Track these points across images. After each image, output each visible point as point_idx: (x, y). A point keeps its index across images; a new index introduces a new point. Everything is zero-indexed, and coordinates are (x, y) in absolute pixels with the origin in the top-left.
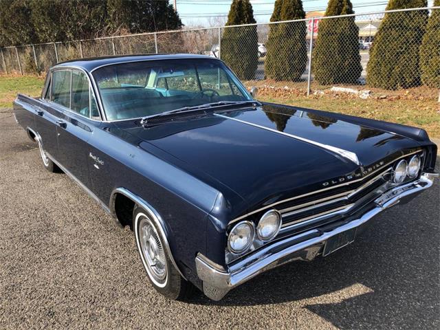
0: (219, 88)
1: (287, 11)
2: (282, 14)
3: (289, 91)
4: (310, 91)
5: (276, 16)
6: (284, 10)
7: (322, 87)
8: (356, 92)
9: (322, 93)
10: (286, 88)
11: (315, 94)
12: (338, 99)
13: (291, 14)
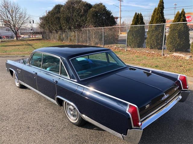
0: (126, 51)
1: (156, 20)
2: (154, 21)
3: (154, 54)
4: (163, 54)
5: (151, 22)
6: (155, 19)
7: (170, 53)
8: (184, 56)
9: (168, 55)
10: (153, 52)
11: (165, 56)
12: (175, 59)
13: (158, 21)
